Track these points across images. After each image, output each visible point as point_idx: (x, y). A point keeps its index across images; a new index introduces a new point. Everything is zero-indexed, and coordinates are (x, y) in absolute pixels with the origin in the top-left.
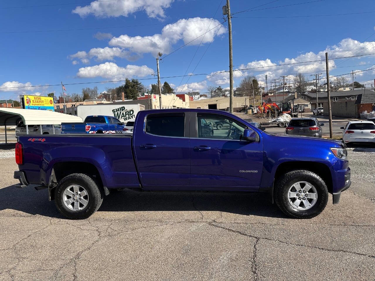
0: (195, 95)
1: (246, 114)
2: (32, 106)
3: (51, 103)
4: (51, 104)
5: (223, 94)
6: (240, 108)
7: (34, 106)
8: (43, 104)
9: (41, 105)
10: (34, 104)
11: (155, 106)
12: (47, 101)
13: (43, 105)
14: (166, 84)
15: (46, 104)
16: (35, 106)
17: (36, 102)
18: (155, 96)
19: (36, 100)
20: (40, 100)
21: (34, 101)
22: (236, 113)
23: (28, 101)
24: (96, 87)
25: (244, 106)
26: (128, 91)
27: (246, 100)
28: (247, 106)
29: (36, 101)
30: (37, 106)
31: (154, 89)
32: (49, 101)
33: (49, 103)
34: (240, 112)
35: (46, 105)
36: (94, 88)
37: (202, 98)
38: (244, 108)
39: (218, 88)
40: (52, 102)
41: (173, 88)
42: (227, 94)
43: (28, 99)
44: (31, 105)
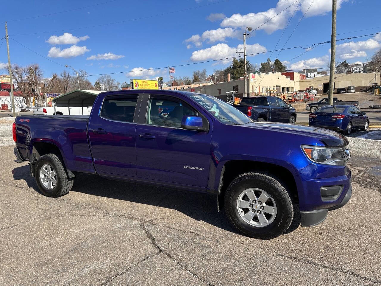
0: (312, 72)
1: (372, 94)
3: (156, 86)
4: (156, 87)
5: (350, 70)
6: (366, 87)
8: (148, 87)
10: (141, 87)
11: (253, 86)
12: (152, 84)
14: (277, 62)
16: (143, 89)
17: (143, 86)
18: (253, 76)
19: (143, 84)
20: (146, 84)
22: (360, 93)
23: (137, 85)
24: (205, 70)
25: (373, 84)
26: (235, 72)
27: (375, 76)
28: (377, 84)
31: (263, 68)
32: (154, 85)
34: (366, 92)
35: (151, 88)
36: (203, 71)
37: (319, 75)
38: (373, 86)
39: (343, 63)
40: (157, 85)
41: (286, 66)
42: (354, 70)
43: (136, 83)
44: (139, 88)
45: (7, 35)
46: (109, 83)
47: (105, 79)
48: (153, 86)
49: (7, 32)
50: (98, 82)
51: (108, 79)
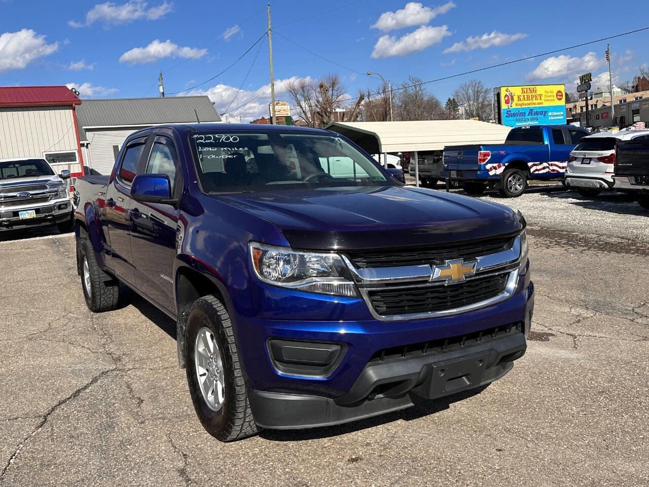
2: (517, 107)
3: (559, 97)
4: (560, 99)
7: (520, 107)
8: (539, 101)
9: (535, 104)
10: (520, 102)
12: (549, 94)
13: (540, 104)
15: (547, 100)
16: (523, 107)
17: (526, 99)
19: (526, 95)
20: (534, 94)
21: (522, 98)
23: (508, 100)
29: (526, 97)
30: (526, 106)
32: (554, 94)
33: (555, 98)
35: (546, 104)
40: (562, 96)
43: (508, 94)
44: (514, 106)
45: (270, 26)
46: (478, 100)
47: (470, 91)
48: (552, 98)
49: (270, 22)
50: (454, 99)
51: (476, 89)
